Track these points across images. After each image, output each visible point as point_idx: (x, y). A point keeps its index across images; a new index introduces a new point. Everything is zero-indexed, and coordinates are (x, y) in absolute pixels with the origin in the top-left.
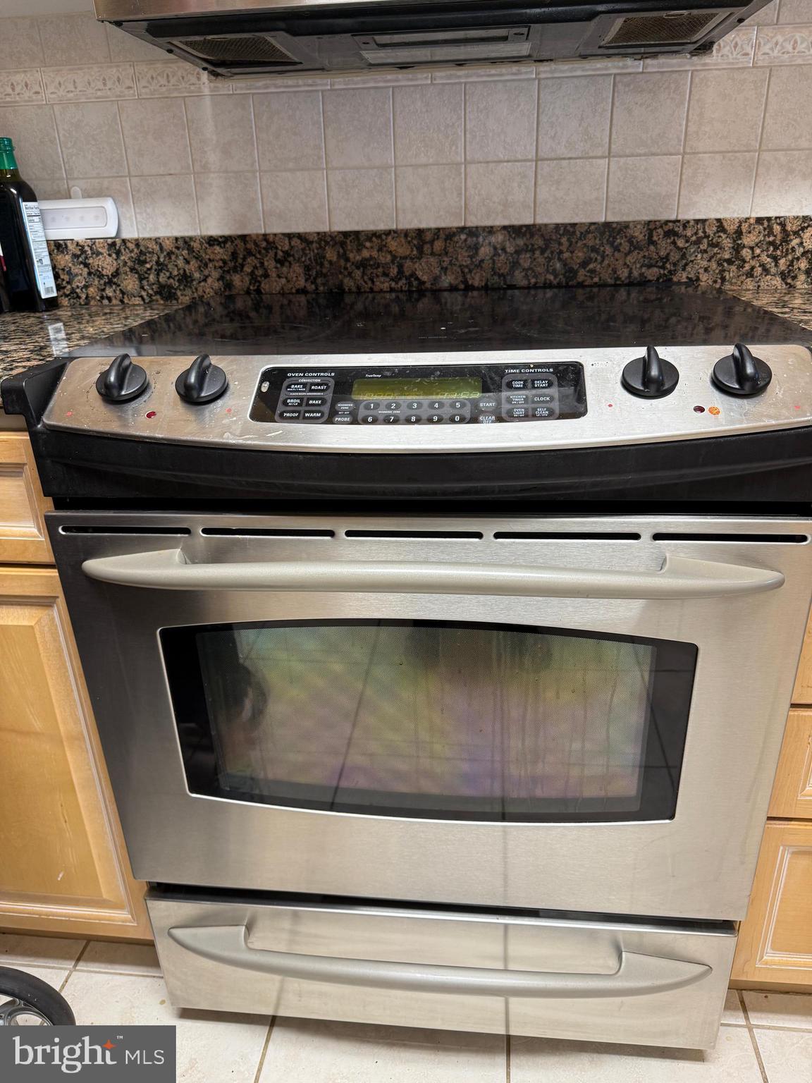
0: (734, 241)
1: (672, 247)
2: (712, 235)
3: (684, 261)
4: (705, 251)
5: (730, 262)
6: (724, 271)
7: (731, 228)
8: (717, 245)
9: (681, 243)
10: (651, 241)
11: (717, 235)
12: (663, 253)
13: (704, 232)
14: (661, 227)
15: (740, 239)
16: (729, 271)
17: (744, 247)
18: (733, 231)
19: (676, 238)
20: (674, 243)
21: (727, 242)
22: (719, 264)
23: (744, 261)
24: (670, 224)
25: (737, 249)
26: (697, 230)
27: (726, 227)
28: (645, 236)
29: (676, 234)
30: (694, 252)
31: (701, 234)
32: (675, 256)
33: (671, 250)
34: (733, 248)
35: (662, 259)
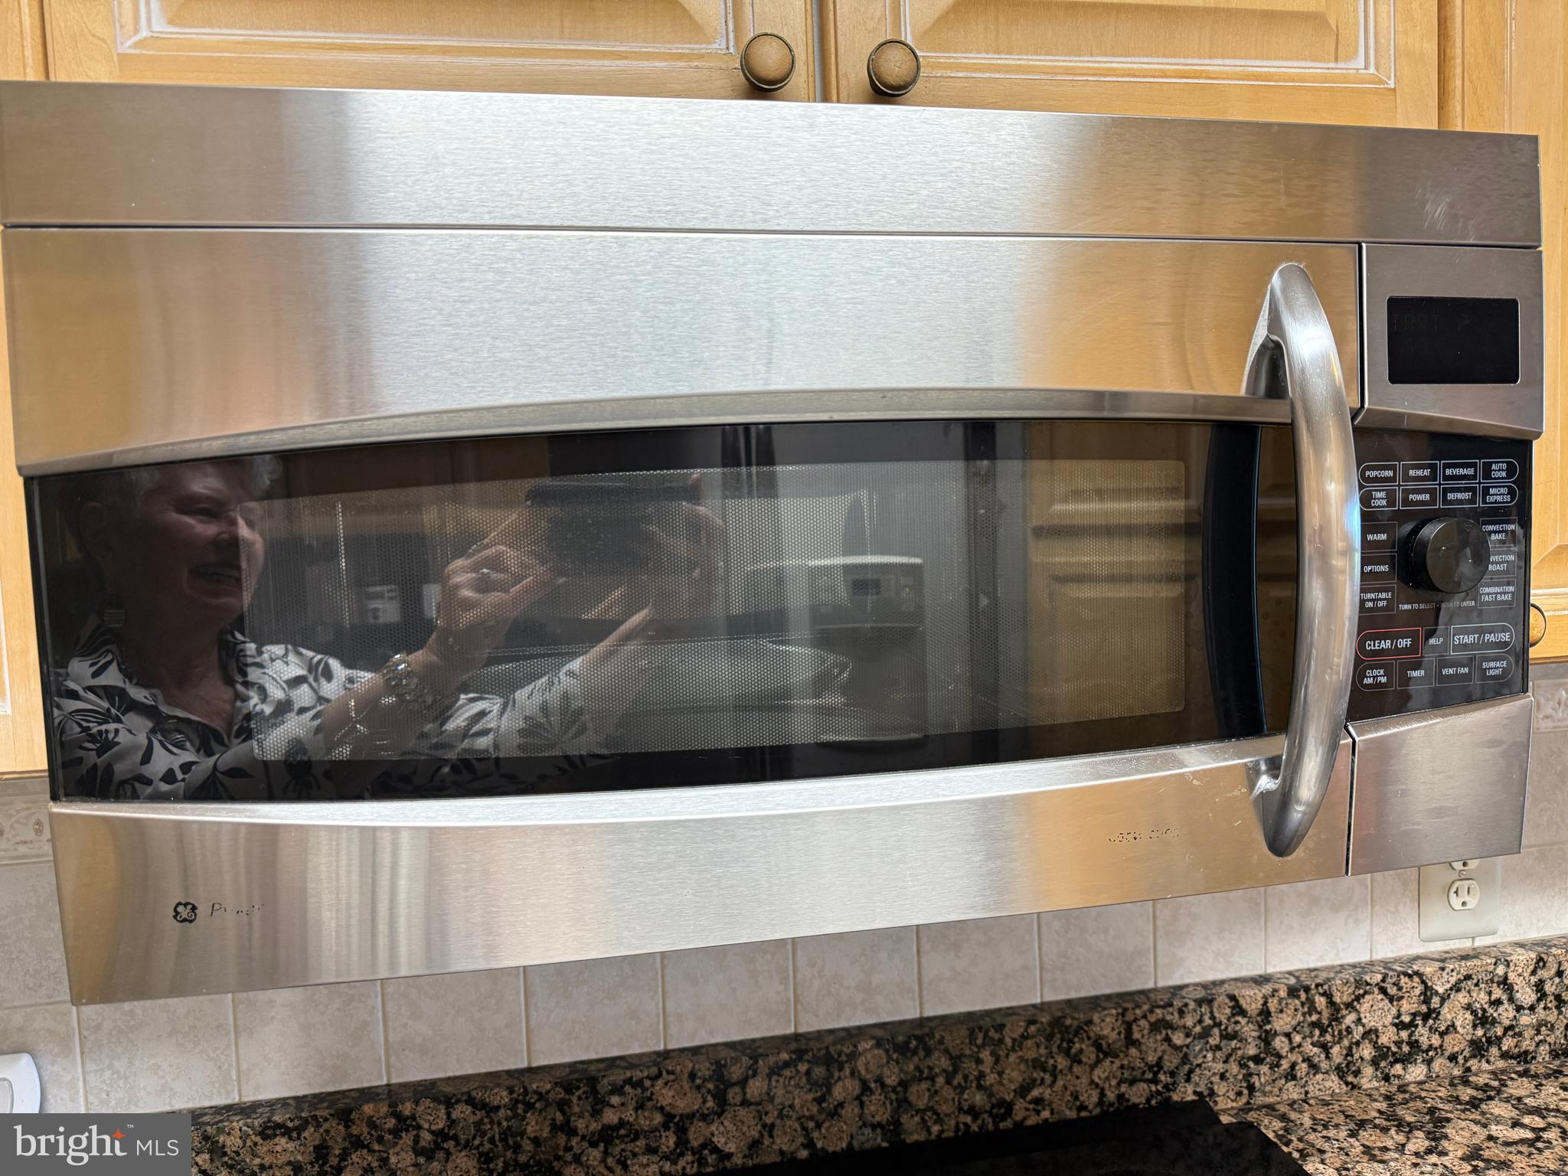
0: (1260, 1027)
1: (1165, 1046)
2: (1225, 1021)
3: (1187, 1067)
4: (1218, 1048)
5: (1258, 1060)
6: (1251, 1075)
7: (1253, 1007)
8: (1234, 1036)
9: (1178, 1039)
10: (1130, 1042)
11: (1233, 1020)
12: (1151, 1058)
13: (1213, 1018)
14: (1145, 1017)
15: (1269, 1022)
16: (1258, 1075)
17: (1276, 1034)
18: (1256, 1012)
19: (1170, 1032)
20: (1168, 1039)
21: (1249, 1031)
22: (1242, 1066)
23: (1280, 1057)
24: (1159, 1011)
25: (1266, 1038)
26: (1201, 1016)
27: (1244, 1006)
28: (1119, 1033)
29: (1169, 1025)
30: (1201, 1050)
31: (1208, 1021)
32: (1171, 1061)
33: (1164, 1052)
34: (1259, 1037)
35: (1151, 1067)
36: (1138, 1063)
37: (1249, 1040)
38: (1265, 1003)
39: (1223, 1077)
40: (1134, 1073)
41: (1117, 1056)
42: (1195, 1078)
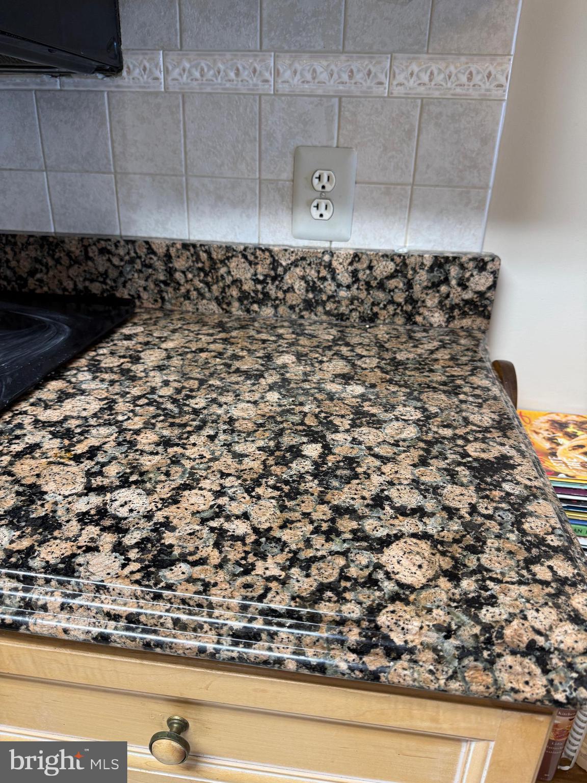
0: (166, 264)
1: (108, 264)
2: (143, 256)
3: (123, 279)
4: (140, 271)
5: (165, 283)
6: (162, 291)
7: (161, 251)
8: (150, 266)
9: (116, 261)
10: (88, 258)
11: (148, 256)
12: (101, 269)
13: (136, 252)
14: (94, 244)
15: (171, 262)
16: (167, 292)
17: (176, 270)
18: (163, 254)
19: (111, 256)
20: (109, 260)
21: (159, 265)
22: (157, 285)
23: (179, 284)
24: (102, 242)
25: (170, 272)
26: (129, 250)
27: (155, 249)
28: (81, 251)
29: (109, 252)
30: (130, 271)
31: (133, 254)
32: (113, 273)
33: (108, 267)
34: (166, 270)
35: (102, 275)
36: (93, 271)
37: (160, 271)
38: (168, 250)
39: (145, 289)
40: (93, 276)
41: (81, 264)
42: (128, 285)
